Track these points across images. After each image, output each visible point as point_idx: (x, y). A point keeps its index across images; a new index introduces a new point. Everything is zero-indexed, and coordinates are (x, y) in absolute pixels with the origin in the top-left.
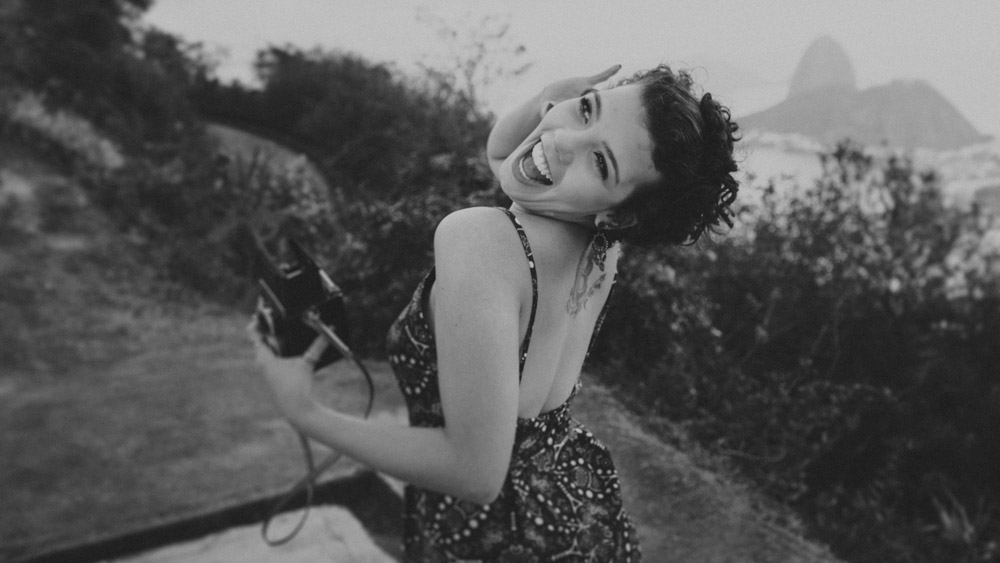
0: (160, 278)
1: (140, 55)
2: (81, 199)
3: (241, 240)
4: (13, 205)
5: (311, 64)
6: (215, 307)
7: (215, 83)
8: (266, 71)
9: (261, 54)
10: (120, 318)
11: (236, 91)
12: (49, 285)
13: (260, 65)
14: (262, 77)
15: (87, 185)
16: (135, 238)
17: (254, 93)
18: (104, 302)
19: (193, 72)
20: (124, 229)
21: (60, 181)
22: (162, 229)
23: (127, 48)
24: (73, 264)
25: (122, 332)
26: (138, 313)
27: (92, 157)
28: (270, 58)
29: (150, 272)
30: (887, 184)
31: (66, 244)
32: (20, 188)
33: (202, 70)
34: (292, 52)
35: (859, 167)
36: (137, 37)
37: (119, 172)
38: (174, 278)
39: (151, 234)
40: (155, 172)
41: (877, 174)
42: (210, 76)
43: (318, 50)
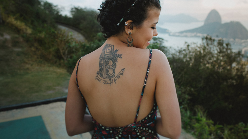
0: (38, 58)
1: (42, 8)
2: (21, 40)
3: (58, 51)
4: (6, 41)
5: (84, 12)
6: (49, 65)
7: (61, 15)
8: (73, 13)
9: (72, 9)
10: (28, 66)
11: (66, 18)
12: (13, 58)
13: (72, 11)
14: (72, 14)
15: (23, 37)
16: (33, 49)
17: (70, 18)
18: (25, 62)
19: (55, 13)
20: (31, 47)
21: (17, 36)
22: (39, 47)
23: (39, 6)
24: (18, 54)
25: (28, 69)
26: (32, 65)
27: (25, 31)
28: (74, 10)
29: (35, 57)
30: (218, 46)
31: (17, 50)
32: (8, 37)
33: (58, 12)
34: (79, 8)
35: (211, 42)
36: (42, 3)
37: (30, 34)
38: (41, 58)
39: (37, 48)
40: (39, 34)
41: (216, 43)
42: (60, 14)
43: (85, 8)
